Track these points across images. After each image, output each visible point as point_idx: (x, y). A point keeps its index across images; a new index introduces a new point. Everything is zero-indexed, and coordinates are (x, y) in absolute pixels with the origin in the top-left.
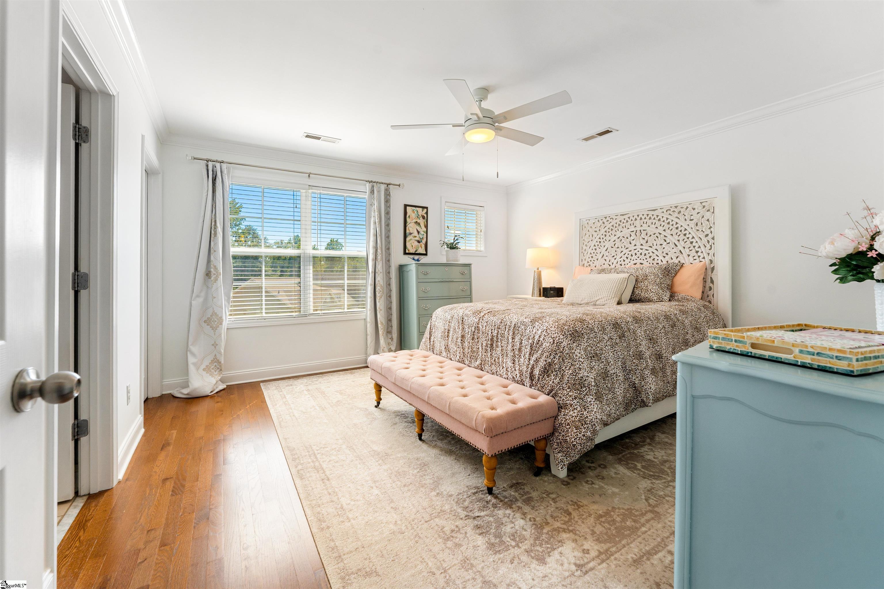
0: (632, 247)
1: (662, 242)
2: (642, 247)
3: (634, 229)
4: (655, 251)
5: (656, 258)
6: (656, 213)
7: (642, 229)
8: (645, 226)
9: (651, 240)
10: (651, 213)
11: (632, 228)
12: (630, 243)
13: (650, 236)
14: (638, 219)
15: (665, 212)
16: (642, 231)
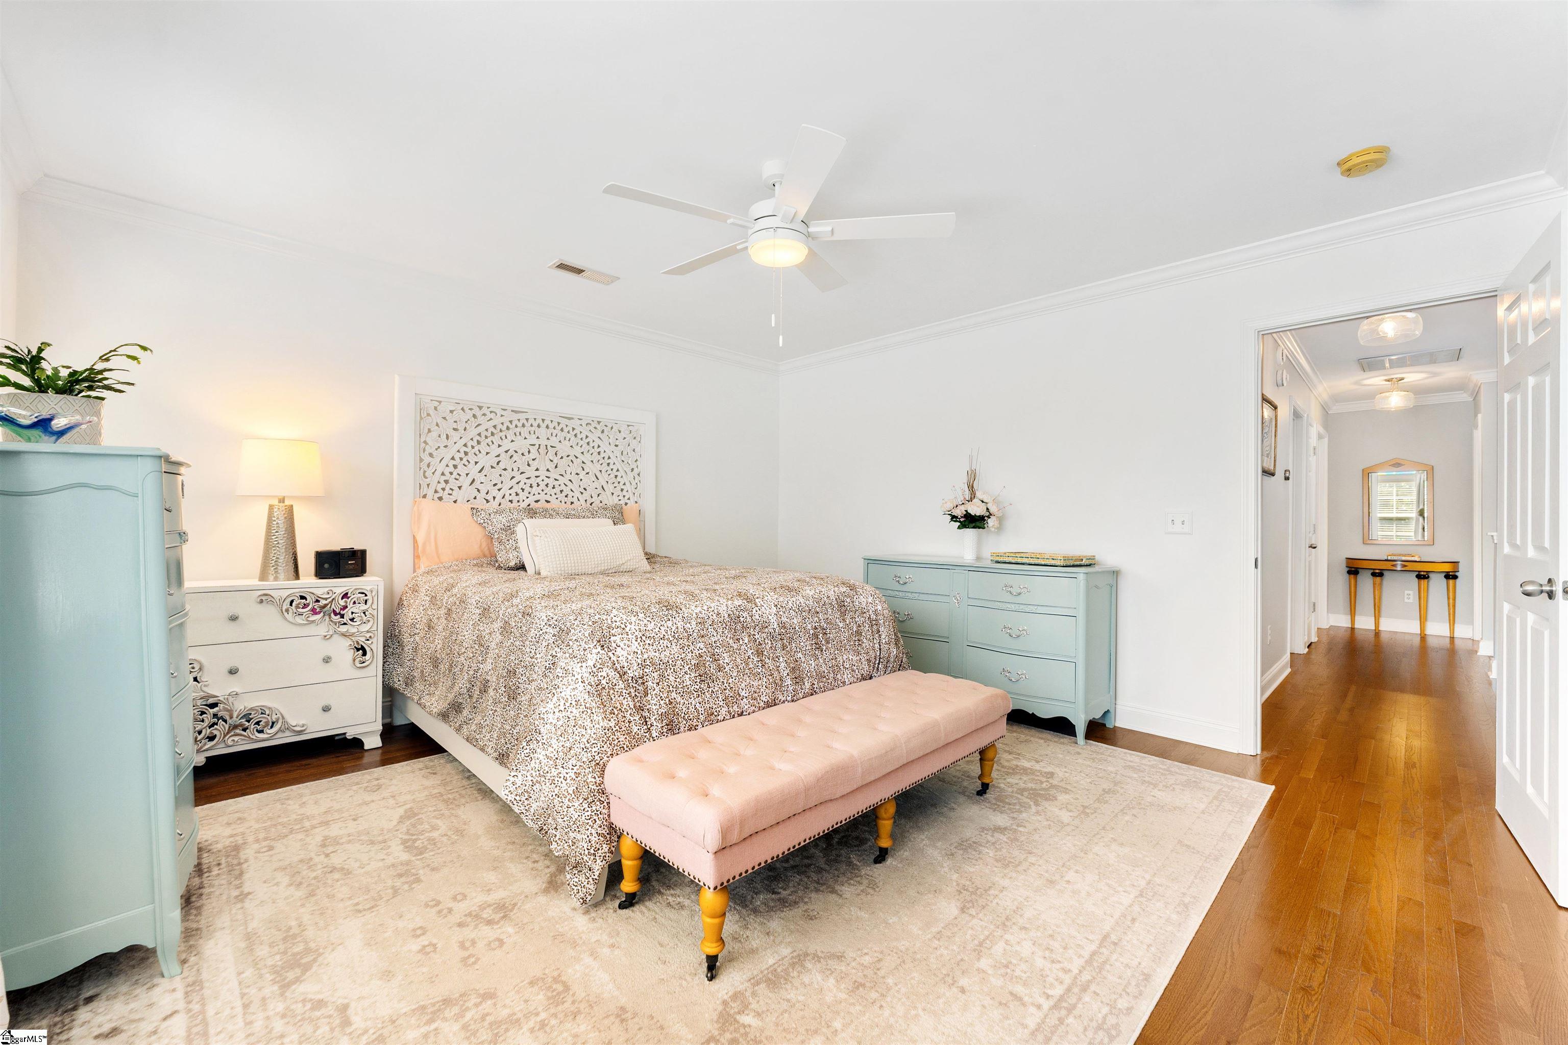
0: (531, 472)
1: (579, 470)
2: (548, 474)
3: (537, 442)
4: (568, 483)
5: (571, 494)
6: (571, 424)
7: (549, 443)
8: (554, 441)
9: (563, 464)
10: (564, 422)
11: (532, 439)
12: (529, 465)
13: (562, 458)
14: (543, 426)
15: (584, 425)
16: (549, 447)
